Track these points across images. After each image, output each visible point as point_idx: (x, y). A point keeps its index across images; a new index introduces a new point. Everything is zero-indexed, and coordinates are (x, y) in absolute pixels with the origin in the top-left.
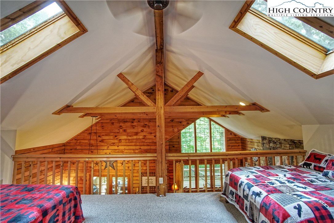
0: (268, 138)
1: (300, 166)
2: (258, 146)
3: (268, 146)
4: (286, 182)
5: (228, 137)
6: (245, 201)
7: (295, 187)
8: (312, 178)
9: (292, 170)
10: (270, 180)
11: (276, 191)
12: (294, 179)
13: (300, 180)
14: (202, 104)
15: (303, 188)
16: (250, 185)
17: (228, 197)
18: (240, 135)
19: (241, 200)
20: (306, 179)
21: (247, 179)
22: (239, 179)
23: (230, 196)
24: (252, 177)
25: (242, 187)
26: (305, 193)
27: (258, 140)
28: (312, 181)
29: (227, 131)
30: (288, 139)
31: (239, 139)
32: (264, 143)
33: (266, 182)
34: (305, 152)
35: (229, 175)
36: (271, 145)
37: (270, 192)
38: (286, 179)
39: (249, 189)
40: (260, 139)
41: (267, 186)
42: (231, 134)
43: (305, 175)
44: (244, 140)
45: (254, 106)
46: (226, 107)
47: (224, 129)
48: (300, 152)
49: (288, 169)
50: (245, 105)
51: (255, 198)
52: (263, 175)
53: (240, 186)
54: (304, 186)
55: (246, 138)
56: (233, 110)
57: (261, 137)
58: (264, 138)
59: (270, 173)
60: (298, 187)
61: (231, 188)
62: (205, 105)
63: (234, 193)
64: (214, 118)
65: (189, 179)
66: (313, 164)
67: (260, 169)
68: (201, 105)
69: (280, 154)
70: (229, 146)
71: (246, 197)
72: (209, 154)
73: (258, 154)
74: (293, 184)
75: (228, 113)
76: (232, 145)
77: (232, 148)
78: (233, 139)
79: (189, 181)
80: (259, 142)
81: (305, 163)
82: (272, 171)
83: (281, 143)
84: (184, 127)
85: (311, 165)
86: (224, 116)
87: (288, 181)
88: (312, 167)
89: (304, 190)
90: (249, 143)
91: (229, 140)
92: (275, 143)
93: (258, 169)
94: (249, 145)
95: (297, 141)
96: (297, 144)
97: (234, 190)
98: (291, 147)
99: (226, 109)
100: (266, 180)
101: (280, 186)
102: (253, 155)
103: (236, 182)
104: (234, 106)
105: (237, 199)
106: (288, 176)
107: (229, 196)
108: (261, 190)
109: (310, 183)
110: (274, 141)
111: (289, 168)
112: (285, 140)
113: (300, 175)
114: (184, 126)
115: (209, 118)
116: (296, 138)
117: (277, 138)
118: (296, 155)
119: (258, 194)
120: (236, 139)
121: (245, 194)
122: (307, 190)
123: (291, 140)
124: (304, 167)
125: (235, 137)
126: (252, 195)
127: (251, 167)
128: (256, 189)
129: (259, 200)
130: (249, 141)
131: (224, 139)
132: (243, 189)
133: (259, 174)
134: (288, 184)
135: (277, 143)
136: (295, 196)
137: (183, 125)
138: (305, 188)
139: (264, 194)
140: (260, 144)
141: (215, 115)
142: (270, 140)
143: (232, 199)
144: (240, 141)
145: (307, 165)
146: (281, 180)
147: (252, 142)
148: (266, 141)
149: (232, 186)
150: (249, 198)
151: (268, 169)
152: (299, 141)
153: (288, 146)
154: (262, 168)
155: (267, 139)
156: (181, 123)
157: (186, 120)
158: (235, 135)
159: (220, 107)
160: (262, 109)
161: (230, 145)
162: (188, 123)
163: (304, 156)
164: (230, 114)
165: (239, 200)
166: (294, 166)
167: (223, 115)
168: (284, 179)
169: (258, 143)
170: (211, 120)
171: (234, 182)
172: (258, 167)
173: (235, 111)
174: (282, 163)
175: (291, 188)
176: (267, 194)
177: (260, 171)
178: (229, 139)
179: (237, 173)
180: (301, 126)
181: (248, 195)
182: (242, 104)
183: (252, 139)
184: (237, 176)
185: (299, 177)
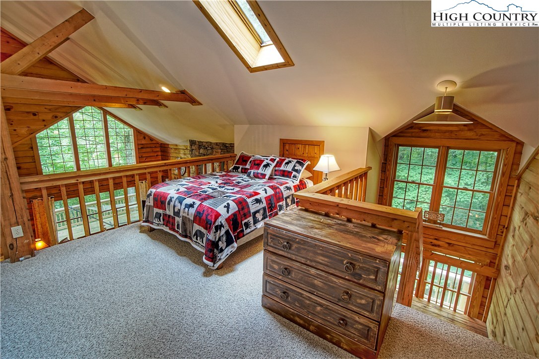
0: (198, 141)
1: (230, 171)
2: (185, 154)
3: (197, 154)
4: (218, 188)
5: (140, 143)
6: (177, 218)
7: (226, 190)
8: (239, 180)
9: (223, 176)
10: (202, 188)
11: (209, 197)
12: (225, 184)
13: (230, 183)
14: (87, 78)
15: (232, 189)
16: (182, 198)
17: (152, 223)
18: (158, 139)
19: (171, 219)
20: (234, 182)
21: (177, 193)
22: (167, 195)
23: (156, 221)
24: (182, 189)
25: (172, 204)
26: (233, 193)
27: (185, 146)
28: (239, 183)
29: (138, 133)
30: (219, 143)
31: (158, 145)
32: (193, 150)
33: (199, 191)
34: (235, 156)
35: (153, 194)
36: (202, 151)
37: (204, 199)
38: (218, 185)
39: (181, 203)
40: (188, 144)
41: (200, 195)
42: (145, 138)
43: (234, 178)
44: (166, 146)
45: (183, 96)
46: (141, 91)
47: (132, 130)
48: (231, 157)
49: (220, 176)
50: (170, 92)
51: (188, 210)
52: (195, 186)
53: (169, 204)
54: (232, 188)
55: (168, 143)
56: (151, 98)
57: (190, 140)
58: (192, 143)
59: (202, 182)
60: (228, 189)
61: (156, 210)
62: (94, 83)
63: (161, 214)
64: (113, 108)
65: (66, 226)
66: (241, 167)
67: (190, 180)
68: (85, 82)
69: (212, 160)
70: (142, 157)
71: (177, 214)
72: (116, 169)
73: (187, 163)
74: (224, 188)
75: (141, 101)
76: (147, 155)
77: (147, 160)
78: (149, 146)
79: (67, 230)
80: (187, 149)
81: (234, 167)
82: (204, 180)
83: (212, 148)
84: (45, 126)
85: (239, 167)
86: (133, 106)
87: (220, 187)
88: (240, 170)
89: (233, 191)
90: (172, 151)
91: (142, 148)
92: (207, 148)
93: (188, 181)
94: (172, 154)
95: (229, 144)
96: (228, 148)
97: (161, 211)
98: (222, 153)
99: (140, 96)
100: (198, 190)
101: (212, 192)
102: (181, 165)
103: (162, 199)
104: (153, 91)
105: (165, 221)
106: (220, 181)
107: (154, 221)
108: (194, 200)
109: (237, 185)
110: (205, 145)
111: (221, 174)
112: (217, 144)
113: (229, 179)
114: (45, 123)
115: (101, 108)
116: (227, 141)
117: (209, 142)
118: (227, 159)
119: (192, 206)
120: (152, 145)
121: (176, 211)
122: (235, 191)
123: (223, 144)
124: (233, 172)
125: (150, 142)
126: (185, 208)
127: (180, 180)
128: (189, 201)
129: (192, 211)
130: (172, 148)
131: (132, 146)
132: (173, 205)
133: (191, 185)
134: (219, 189)
135: (208, 148)
136: (225, 198)
137: (44, 120)
138: (233, 189)
139: (198, 203)
140: (187, 152)
141: (117, 104)
142: (201, 145)
143: (158, 223)
144: (158, 149)
145: (236, 169)
146: (213, 187)
147: (177, 149)
148: (196, 146)
149: (157, 207)
150: (181, 214)
151: (200, 178)
152: (231, 144)
153: (220, 151)
154: (193, 178)
155: (197, 143)
156: (34, 115)
157: (50, 110)
158: (151, 139)
159: (130, 90)
160: (193, 101)
161: (144, 155)
162: (56, 117)
163: (234, 161)
164: (145, 103)
165: (168, 221)
166: (225, 172)
167: (131, 105)
168: (215, 186)
169: (186, 151)
170: (106, 113)
171: (161, 201)
172: (189, 178)
173: (154, 100)
174: (213, 170)
175: (221, 192)
176: (200, 202)
177: (191, 182)
178: (142, 146)
179: (162, 189)
180: (233, 126)
181: (179, 210)
182: (166, 90)
183: (176, 145)
184: (164, 193)
185: (229, 181)
